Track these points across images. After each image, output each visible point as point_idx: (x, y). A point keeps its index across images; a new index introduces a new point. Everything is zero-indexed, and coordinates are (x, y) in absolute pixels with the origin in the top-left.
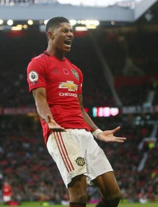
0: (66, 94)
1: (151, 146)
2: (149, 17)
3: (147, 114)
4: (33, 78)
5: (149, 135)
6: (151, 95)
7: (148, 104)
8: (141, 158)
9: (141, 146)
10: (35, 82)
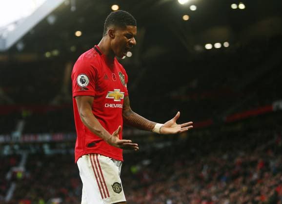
0: (111, 106)
1: (20, 175)
2: (20, 46)
3: (16, 143)
4: (83, 82)
5: (17, 165)
6: (21, 125)
7: (17, 134)
8: (8, 187)
9: (9, 176)
10: (84, 88)
